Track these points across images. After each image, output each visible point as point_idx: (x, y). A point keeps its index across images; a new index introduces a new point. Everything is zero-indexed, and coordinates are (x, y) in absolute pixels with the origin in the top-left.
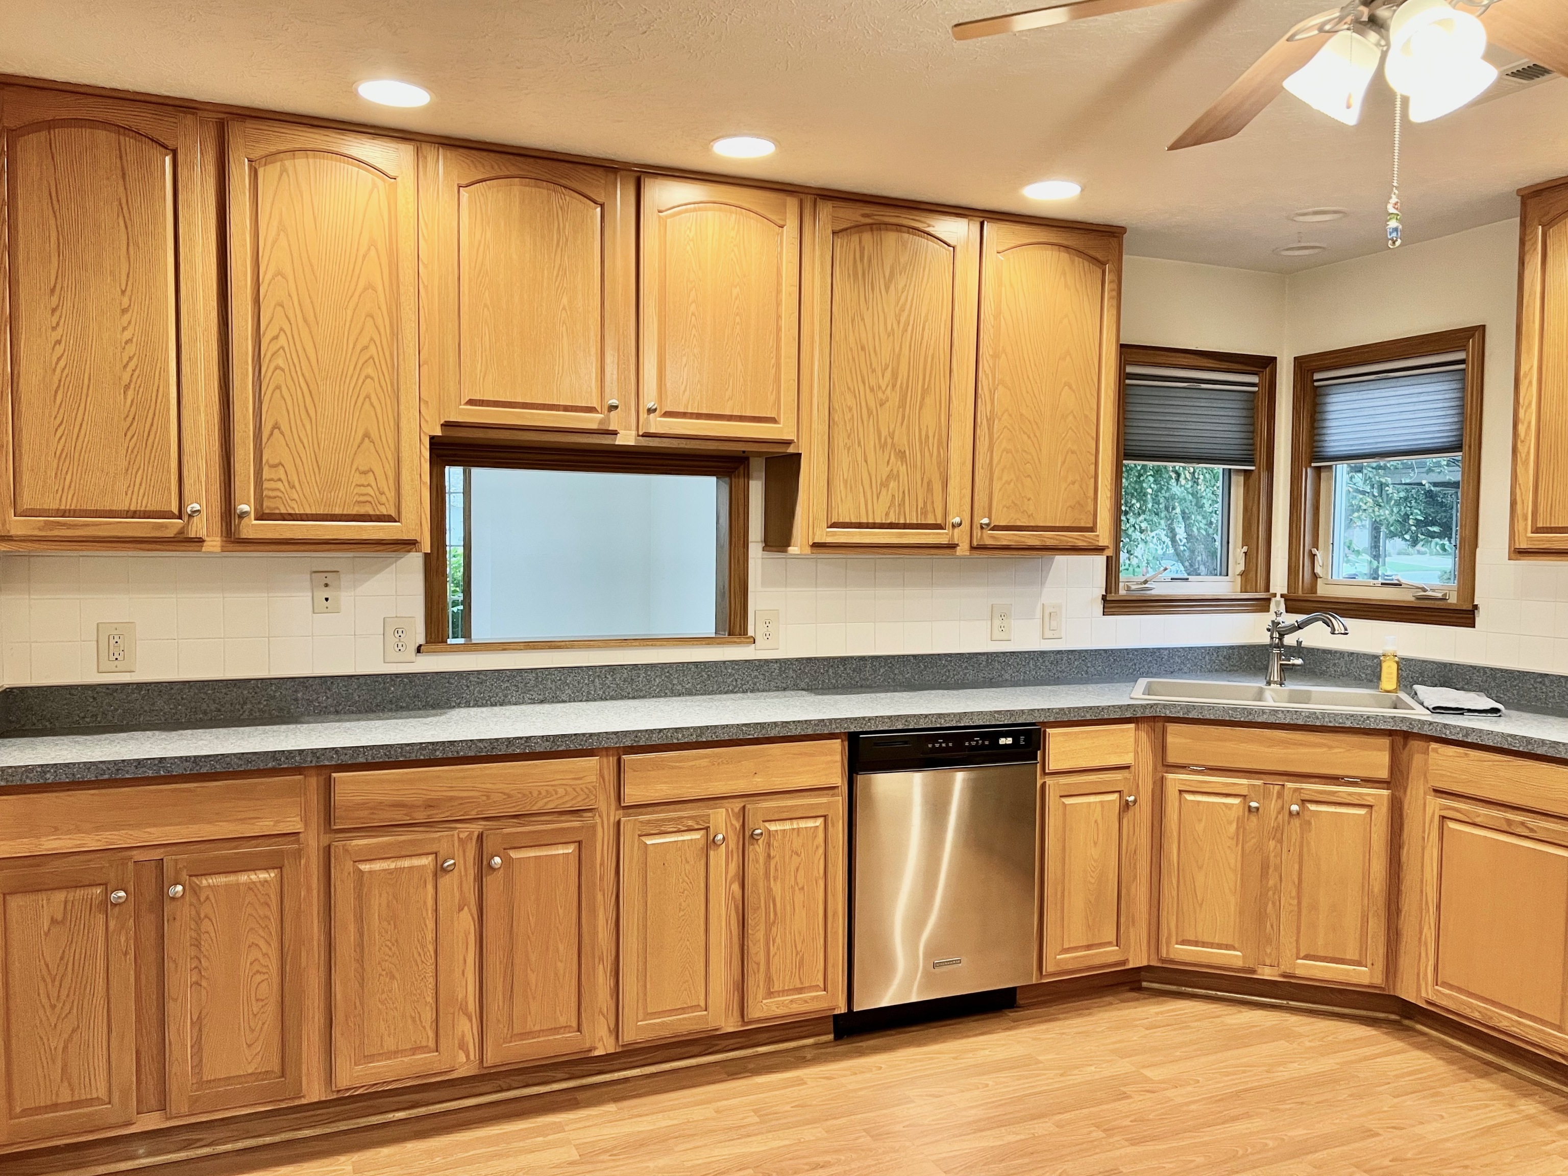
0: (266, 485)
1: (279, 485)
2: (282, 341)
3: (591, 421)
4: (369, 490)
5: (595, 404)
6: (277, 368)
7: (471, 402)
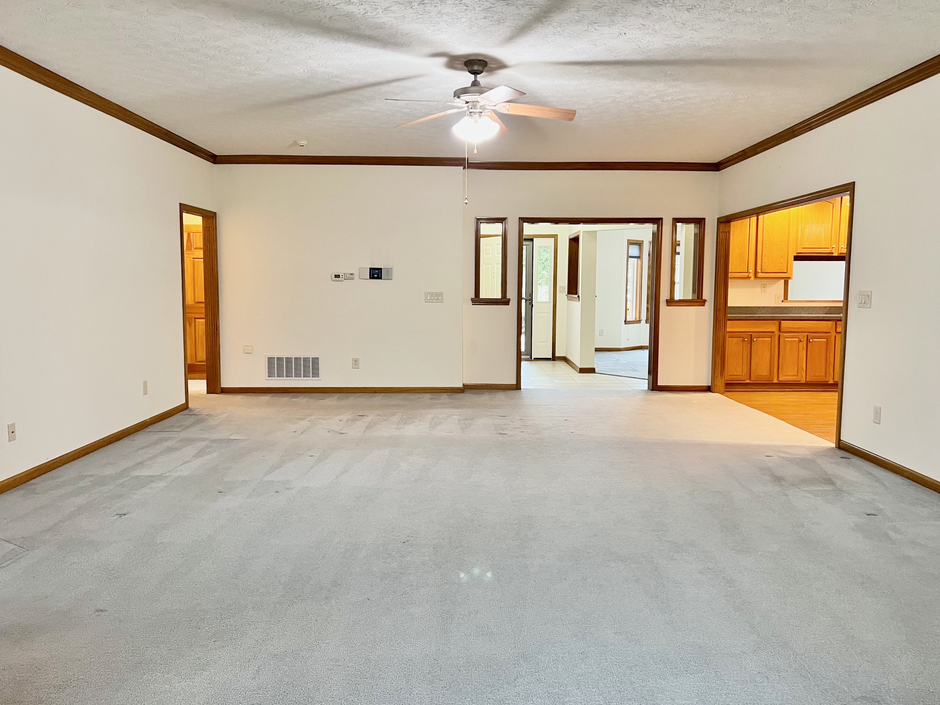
0: (763, 266)
1: (765, 267)
2: (767, 238)
3: (828, 251)
4: (782, 267)
5: (829, 247)
6: (766, 244)
7: (803, 248)
